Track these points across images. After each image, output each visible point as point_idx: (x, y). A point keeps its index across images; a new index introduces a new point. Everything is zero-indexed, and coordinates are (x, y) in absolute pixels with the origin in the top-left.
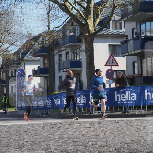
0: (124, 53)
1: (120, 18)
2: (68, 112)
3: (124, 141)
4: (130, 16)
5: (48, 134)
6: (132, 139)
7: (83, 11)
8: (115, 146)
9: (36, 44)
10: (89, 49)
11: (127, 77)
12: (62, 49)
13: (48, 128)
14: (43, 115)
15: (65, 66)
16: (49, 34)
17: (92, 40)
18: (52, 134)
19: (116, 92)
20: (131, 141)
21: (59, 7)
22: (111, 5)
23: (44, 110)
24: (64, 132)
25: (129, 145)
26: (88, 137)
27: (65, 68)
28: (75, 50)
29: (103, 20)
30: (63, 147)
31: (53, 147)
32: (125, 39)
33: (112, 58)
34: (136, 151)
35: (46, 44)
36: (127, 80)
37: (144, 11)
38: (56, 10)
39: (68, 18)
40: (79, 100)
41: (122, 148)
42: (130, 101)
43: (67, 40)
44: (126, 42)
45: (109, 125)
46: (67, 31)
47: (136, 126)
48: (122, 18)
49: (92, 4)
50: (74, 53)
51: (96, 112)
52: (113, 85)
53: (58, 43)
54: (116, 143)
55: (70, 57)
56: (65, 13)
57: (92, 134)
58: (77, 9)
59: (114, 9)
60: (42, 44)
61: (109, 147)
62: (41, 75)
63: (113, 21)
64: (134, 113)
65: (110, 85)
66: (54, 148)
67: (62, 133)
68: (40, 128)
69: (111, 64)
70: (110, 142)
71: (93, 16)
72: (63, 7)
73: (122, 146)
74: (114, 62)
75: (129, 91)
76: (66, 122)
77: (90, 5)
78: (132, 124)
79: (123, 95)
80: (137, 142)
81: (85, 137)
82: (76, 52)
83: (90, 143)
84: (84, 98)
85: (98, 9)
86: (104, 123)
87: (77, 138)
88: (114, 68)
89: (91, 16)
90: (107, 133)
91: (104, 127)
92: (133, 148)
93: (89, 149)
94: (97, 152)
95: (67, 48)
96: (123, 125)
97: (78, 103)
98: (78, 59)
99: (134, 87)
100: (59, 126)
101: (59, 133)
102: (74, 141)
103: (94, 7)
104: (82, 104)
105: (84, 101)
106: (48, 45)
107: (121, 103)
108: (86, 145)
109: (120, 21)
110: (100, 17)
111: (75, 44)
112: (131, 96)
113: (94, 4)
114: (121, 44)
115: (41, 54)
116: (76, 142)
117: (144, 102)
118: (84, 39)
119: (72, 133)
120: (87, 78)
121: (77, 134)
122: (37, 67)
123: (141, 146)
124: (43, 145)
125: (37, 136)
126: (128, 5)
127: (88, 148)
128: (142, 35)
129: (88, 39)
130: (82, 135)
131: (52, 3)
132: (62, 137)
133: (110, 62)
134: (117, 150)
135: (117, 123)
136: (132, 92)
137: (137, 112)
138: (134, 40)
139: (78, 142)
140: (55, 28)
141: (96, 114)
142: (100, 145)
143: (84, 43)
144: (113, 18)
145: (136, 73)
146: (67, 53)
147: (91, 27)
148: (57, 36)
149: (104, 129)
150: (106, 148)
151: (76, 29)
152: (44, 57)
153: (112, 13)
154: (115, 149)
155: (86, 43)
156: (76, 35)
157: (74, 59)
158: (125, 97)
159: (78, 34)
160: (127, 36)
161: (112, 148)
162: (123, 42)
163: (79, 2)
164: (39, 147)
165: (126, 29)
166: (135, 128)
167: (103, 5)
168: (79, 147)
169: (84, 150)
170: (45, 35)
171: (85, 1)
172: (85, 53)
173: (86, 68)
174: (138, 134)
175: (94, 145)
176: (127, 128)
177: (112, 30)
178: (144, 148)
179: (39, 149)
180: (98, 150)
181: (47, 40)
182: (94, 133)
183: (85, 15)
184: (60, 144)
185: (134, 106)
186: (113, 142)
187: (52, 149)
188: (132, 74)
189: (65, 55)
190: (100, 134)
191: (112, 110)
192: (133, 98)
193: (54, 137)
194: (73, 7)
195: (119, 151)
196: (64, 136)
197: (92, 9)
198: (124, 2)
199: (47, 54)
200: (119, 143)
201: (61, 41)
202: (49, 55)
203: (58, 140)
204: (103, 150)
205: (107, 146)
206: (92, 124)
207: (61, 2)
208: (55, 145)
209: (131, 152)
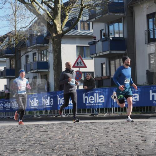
0: (92, 55)
1: (88, 18)
2: (35, 114)
3: (92, 144)
4: (98, 17)
5: (14, 137)
6: (101, 142)
7: (51, 11)
8: (83, 149)
9: (2, 45)
10: (57, 50)
11: (95, 78)
12: (29, 50)
13: (15, 131)
14: (10, 117)
15: (32, 67)
16: (16, 35)
17: (60, 41)
18: (18, 137)
19: (84, 94)
20: (100, 143)
21: (26, 7)
22: (79, 5)
23: (11, 113)
24: (31, 135)
25: (97, 147)
26: (56, 140)
27: (32, 70)
28: (43, 51)
29: (70, 20)
30: (30, 150)
31: (20, 150)
32: (93, 41)
33: (80, 60)
34: (104, 154)
35: (12, 44)
36: (95, 82)
37: (112, 12)
38: (22, 10)
39: (35, 18)
40: (46, 102)
41: (90, 151)
42: (98, 103)
43: (34, 41)
44: (95, 43)
45: (77, 127)
46: (34, 31)
47: (104, 128)
48: (90, 19)
49: (60, 4)
50: (41, 54)
51: (63, 115)
52: (81, 87)
53: (25, 44)
54: (84, 146)
55: (38, 58)
56: (32, 13)
57: (60, 137)
58: (45, 9)
59: (82, 10)
60: (9, 44)
61: (77, 150)
62: (7, 77)
63: (81, 21)
64: (102, 116)
65: (78, 87)
66: (20, 152)
67: (29, 136)
68: (6, 131)
69: (79, 66)
70: (78, 145)
71: (61, 17)
72: (30, 7)
73: (90, 149)
74: (82, 63)
75: (98, 93)
76: (33, 125)
77: (58, 5)
78: (100, 127)
79: (91, 97)
80: (105, 144)
81: (53, 140)
82: (44, 53)
83: (58, 146)
84: (52, 100)
85: (66, 10)
86: (71, 126)
87: (44, 140)
88: (82, 70)
89: (58, 16)
90: (75, 136)
91: (72, 130)
92: (101, 151)
93: (57, 153)
94: (65, 155)
95: (34, 48)
96: (91, 128)
97: (46, 105)
98: (45, 60)
99: (102, 89)
100: (26, 129)
101: (26, 136)
102: (41, 144)
103: (62, 8)
104: (49, 107)
105: (52, 103)
106: (15, 46)
107: (89, 105)
108: (53, 148)
109: (88, 22)
110: (67, 17)
111: (42, 45)
112: (99, 98)
113: (61, 4)
114: (89, 45)
115: (7, 55)
116: (43, 145)
117: (112, 105)
118: (51, 40)
119: (39, 136)
120: (55, 80)
121: (44, 137)
122: (4, 68)
123: (109, 149)
124: (9, 148)
125: (3, 140)
126: (96, 6)
127: (55, 152)
128: (111, 37)
129: (56, 40)
130: (50, 138)
131: (18, 2)
132: (29, 140)
133: (78, 64)
134: (85, 153)
135: (85, 126)
136: (100, 94)
137: (105, 115)
138: (102, 41)
139: (45, 145)
140: (22, 28)
141: (64, 117)
142: (68, 148)
143: (51, 44)
144: (81, 19)
145: (105, 74)
146: (34, 54)
147: (58, 27)
148: (23, 36)
149: (72, 132)
150: (74, 151)
151: (43, 30)
152: (11, 58)
153: (80, 14)
154: (83, 153)
155: (54, 44)
156: (43, 36)
157: (41, 60)
158: (94, 100)
159: (45, 35)
160: (95, 38)
161: (80, 151)
162: (91, 44)
163: (47, 2)
164: (5, 151)
165: (94, 30)
166: (103, 131)
167: (71, 5)
168: (46, 150)
169: (52, 153)
170: (12, 35)
171: (52, 1)
172: (52, 54)
173: (54, 69)
174: (107, 137)
175: (62, 148)
176: (95, 130)
177: (80, 31)
178: (112, 151)
179: (5, 152)
180: (66, 153)
181: (14, 41)
182: (61, 136)
183: (52, 16)
184: (27, 147)
185: (103, 108)
186: (81, 145)
187: (18, 152)
188: (101, 76)
189: (32, 56)
190: (68, 137)
191: (80, 112)
192: (102, 100)
193: (21, 140)
194: (40, 7)
195: (87, 155)
196: (31, 139)
197: (60, 9)
198: (92, 2)
199: (13, 55)
200: (87, 146)
201: (28, 42)
202: (15, 55)
203: (25, 143)
204: (71, 153)
205: (75, 149)
206: (60, 126)
207: (28, 2)
208: (21, 149)
209: (99, 155)
